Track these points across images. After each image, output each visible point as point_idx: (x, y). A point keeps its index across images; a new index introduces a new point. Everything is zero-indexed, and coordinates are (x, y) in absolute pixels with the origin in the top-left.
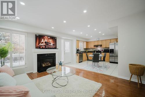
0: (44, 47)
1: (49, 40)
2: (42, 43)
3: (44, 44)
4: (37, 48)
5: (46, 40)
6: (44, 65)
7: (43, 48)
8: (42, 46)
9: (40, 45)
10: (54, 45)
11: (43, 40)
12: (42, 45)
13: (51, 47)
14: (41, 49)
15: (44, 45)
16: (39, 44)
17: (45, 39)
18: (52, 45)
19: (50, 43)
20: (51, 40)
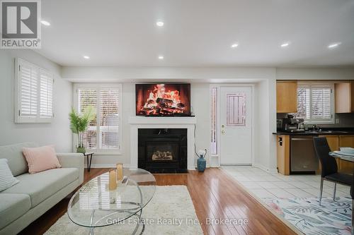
0: (155, 111)
1: (168, 93)
2: (151, 101)
3: (156, 105)
4: (138, 113)
5: (160, 95)
6: (154, 157)
7: (151, 115)
8: (150, 109)
9: (145, 106)
10: (181, 105)
11: (151, 96)
12: (149, 106)
13: (174, 111)
14: (148, 116)
15: (154, 107)
16: (143, 105)
17: (156, 92)
18: (175, 105)
19: (171, 101)
20: (172, 94)
